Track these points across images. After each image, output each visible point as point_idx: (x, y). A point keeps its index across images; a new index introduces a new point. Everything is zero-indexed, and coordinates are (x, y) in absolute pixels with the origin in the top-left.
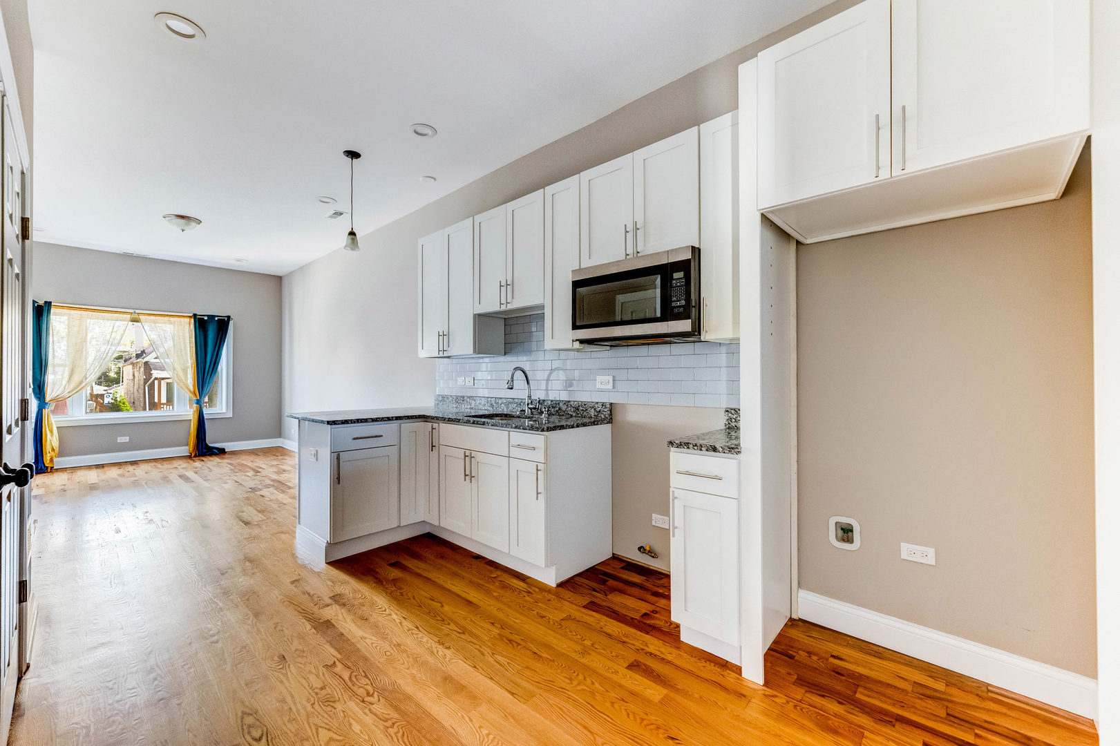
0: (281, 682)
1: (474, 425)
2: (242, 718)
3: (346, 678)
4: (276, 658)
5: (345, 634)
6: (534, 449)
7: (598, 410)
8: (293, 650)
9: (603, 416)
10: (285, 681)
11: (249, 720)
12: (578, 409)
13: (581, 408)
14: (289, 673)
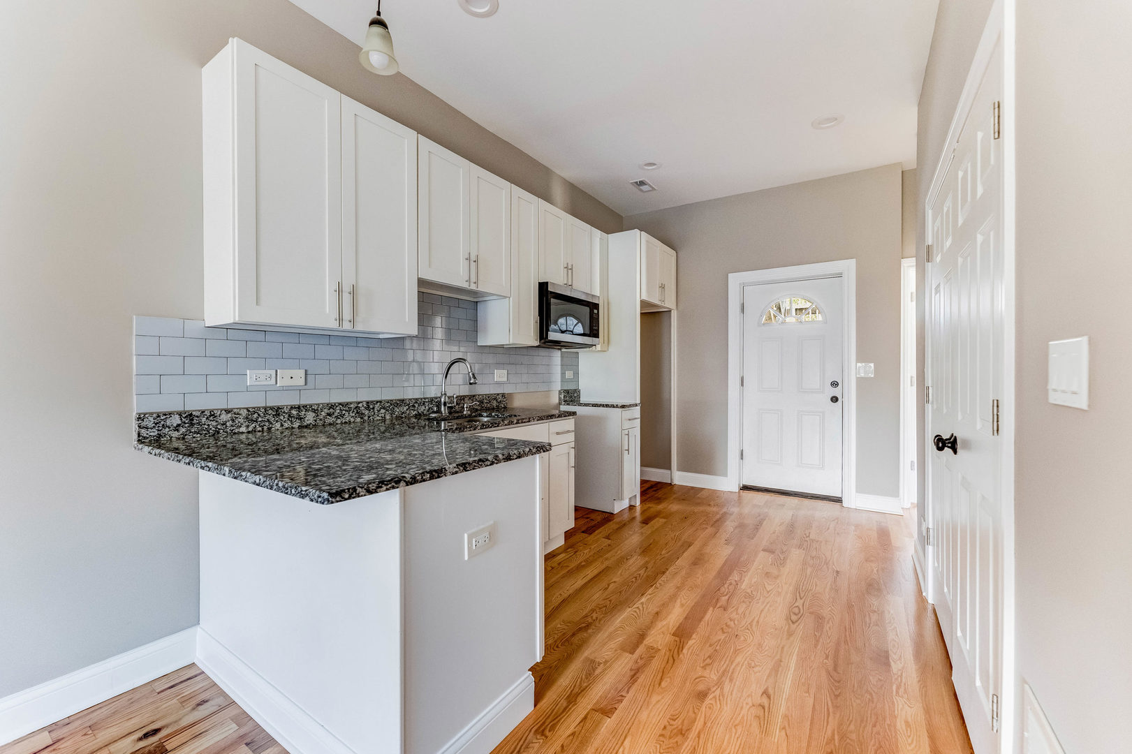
0: (758, 622)
1: (519, 425)
2: (796, 621)
3: (727, 597)
4: (742, 638)
5: (685, 616)
6: (558, 433)
7: (499, 401)
8: (725, 635)
9: (503, 406)
10: (756, 620)
11: (794, 618)
12: (482, 403)
13: (486, 401)
14: (748, 623)
